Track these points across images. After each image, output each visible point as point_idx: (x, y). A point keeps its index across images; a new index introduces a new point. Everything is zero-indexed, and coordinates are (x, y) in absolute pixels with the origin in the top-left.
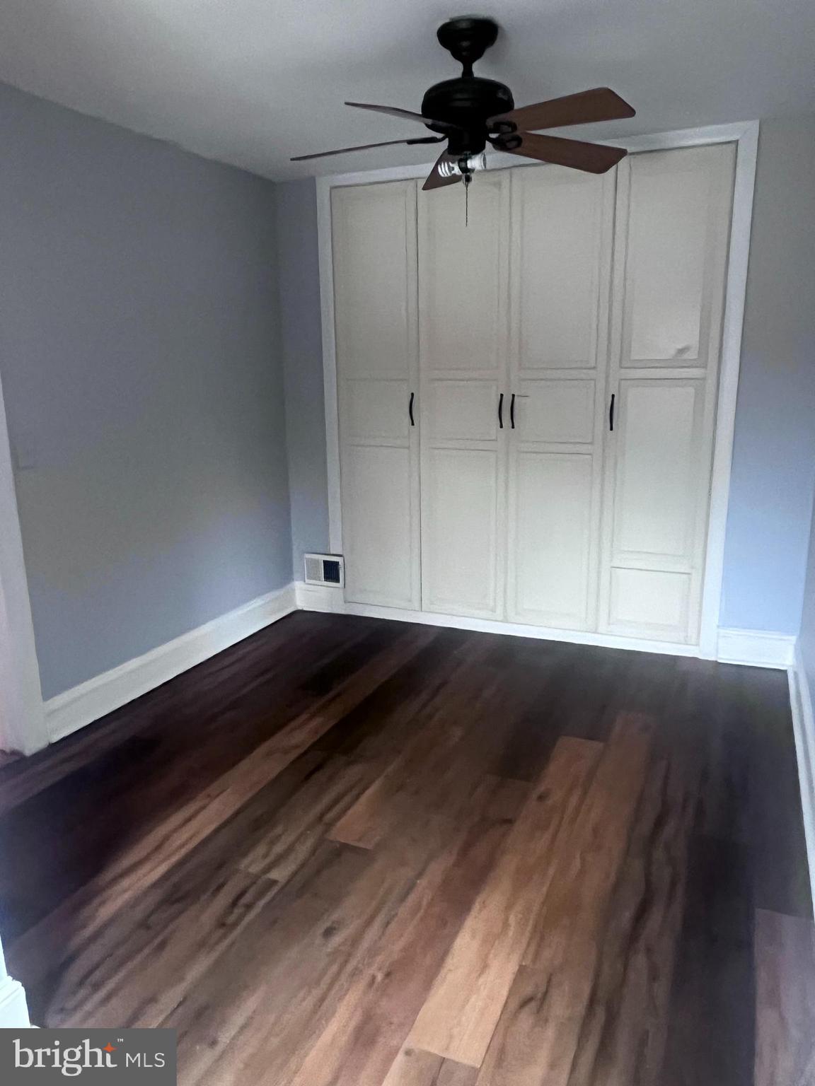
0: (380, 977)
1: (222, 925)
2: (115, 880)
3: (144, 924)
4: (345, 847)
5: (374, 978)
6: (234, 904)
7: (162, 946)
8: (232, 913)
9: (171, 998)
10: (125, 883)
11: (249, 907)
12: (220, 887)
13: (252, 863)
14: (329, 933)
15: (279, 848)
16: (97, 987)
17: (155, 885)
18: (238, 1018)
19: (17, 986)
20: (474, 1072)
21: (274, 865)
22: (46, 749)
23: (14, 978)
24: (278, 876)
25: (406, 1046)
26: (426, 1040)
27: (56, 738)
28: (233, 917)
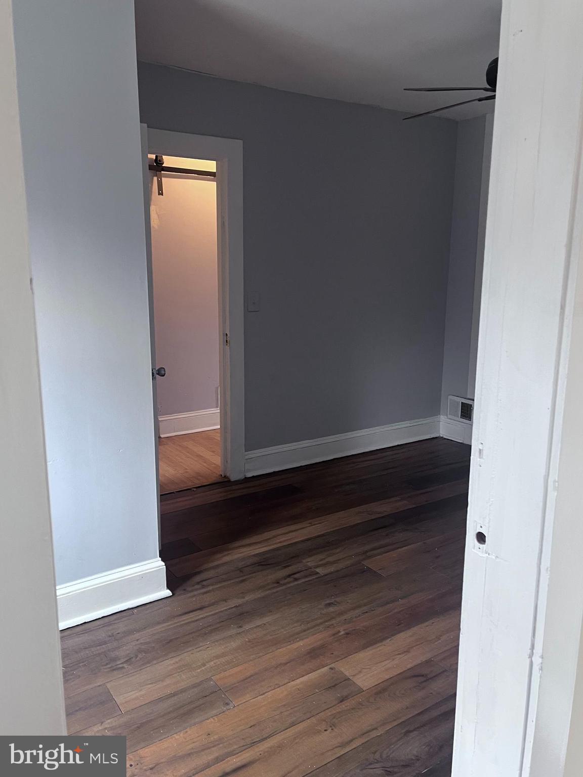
0: (342, 633)
1: (277, 582)
3: (241, 570)
4: (369, 569)
5: (339, 632)
6: (289, 576)
7: (243, 581)
8: (285, 579)
9: (233, 603)
11: (296, 579)
13: (310, 562)
14: (329, 605)
16: (204, 587)
17: (255, 555)
18: (259, 622)
19: (163, 564)
20: (361, 691)
21: (324, 565)
22: (243, 480)
23: (162, 560)
24: (321, 571)
25: (333, 665)
26: (346, 668)
27: (249, 475)
28: (286, 581)
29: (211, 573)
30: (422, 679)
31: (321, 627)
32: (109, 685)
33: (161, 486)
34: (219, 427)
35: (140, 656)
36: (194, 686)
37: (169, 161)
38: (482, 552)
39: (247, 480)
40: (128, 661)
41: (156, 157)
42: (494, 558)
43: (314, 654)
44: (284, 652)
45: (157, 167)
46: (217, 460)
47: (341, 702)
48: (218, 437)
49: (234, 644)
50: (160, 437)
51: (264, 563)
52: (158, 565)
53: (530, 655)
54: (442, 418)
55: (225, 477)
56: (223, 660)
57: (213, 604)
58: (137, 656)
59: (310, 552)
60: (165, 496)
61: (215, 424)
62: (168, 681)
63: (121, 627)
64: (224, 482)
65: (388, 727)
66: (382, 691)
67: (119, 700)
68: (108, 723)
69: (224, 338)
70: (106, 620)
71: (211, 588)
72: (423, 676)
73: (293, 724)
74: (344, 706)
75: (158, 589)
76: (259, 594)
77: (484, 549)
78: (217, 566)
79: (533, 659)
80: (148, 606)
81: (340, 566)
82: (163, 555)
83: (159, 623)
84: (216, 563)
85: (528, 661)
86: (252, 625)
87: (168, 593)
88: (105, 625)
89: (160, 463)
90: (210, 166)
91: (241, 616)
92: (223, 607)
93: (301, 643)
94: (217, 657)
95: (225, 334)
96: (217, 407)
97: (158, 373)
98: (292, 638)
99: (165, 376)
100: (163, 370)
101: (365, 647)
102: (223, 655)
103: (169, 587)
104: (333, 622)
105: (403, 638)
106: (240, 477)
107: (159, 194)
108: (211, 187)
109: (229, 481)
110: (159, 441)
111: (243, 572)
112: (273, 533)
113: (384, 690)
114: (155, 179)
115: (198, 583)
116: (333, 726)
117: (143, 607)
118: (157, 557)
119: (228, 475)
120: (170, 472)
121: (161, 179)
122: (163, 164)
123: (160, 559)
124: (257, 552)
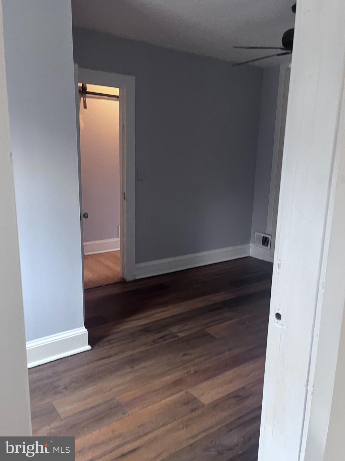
0: (192, 371)
1: (154, 342)
2: (131, 321)
3: (133, 334)
4: (208, 334)
5: (190, 371)
6: (162, 337)
7: (133, 341)
8: (159, 340)
9: (128, 354)
10: (133, 322)
11: (165, 340)
12: (160, 332)
13: (174, 329)
14: (185, 355)
15: (186, 328)
16: (110, 344)
17: (141, 325)
18: (143, 365)
19: (86, 330)
20: (203, 405)
21: (181, 332)
22: (133, 281)
23: (86, 328)
24: (181, 335)
25: (187, 390)
26: (195, 392)
27: (138, 278)
28: (159, 341)
29: (115, 336)
30: (238, 398)
31: (180, 368)
32: (54, 403)
33: (85, 284)
34: (119, 249)
35: (72, 385)
36: (105, 402)
37: (90, 88)
38: (279, 325)
39: (136, 281)
40: (66, 388)
41: (83, 85)
42: (286, 328)
43: (177, 383)
44: (158, 383)
45: (83, 91)
46: (119, 269)
47: (192, 412)
48: (119, 255)
49: (128, 378)
50: (84, 255)
51: (146, 330)
52: (84, 331)
53: (306, 385)
54: (252, 245)
55: (123, 279)
56: (122, 387)
57: (116, 354)
58: (70, 385)
59: (173, 324)
60: (88, 290)
61: (117, 248)
62: (89, 400)
63: (61, 368)
64: (122, 282)
65: (219, 426)
66: (216, 405)
67: (60, 411)
68: (53, 425)
69: (123, 196)
70: (52, 364)
71: (115, 345)
72: (239, 397)
73: (163, 425)
74: (194, 414)
75: (83, 345)
76: (143, 349)
77: (280, 323)
78: (118, 332)
79: (308, 388)
80: (77, 355)
81: (191, 332)
82: (87, 325)
83: (84, 365)
84: (117, 330)
85: (305, 389)
86: (139, 366)
87: (89, 347)
88: (51, 367)
89: (84, 270)
90: (116, 91)
91: (133, 361)
92: (121, 356)
93: (168, 378)
94: (118, 386)
95: (124, 194)
96: (118, 237)
97: (84, 216)
98: (162, 374)
99: (88, 218)
100: (87, 215)
101: (206, 379)
102: (122, 384)
103: (89, 344)
104: (188, 365)
105: (229, 374)
106: (132, 279)
107: (84, 108)
108: (115, 105)
109: (126, 281)
110: (84, 257)
111: (133, 336)
112: (153, 312)
113: (217, 405)
114: (82, 99)
115: (107, 342)
116: (187, 426)
117: (74, 356)
118: (83, 326)
119: (125, 278)
120: (90, 275)
121: (86, 100)
122: (87, 89)
123: (85, 327)
124: (142, 323)
